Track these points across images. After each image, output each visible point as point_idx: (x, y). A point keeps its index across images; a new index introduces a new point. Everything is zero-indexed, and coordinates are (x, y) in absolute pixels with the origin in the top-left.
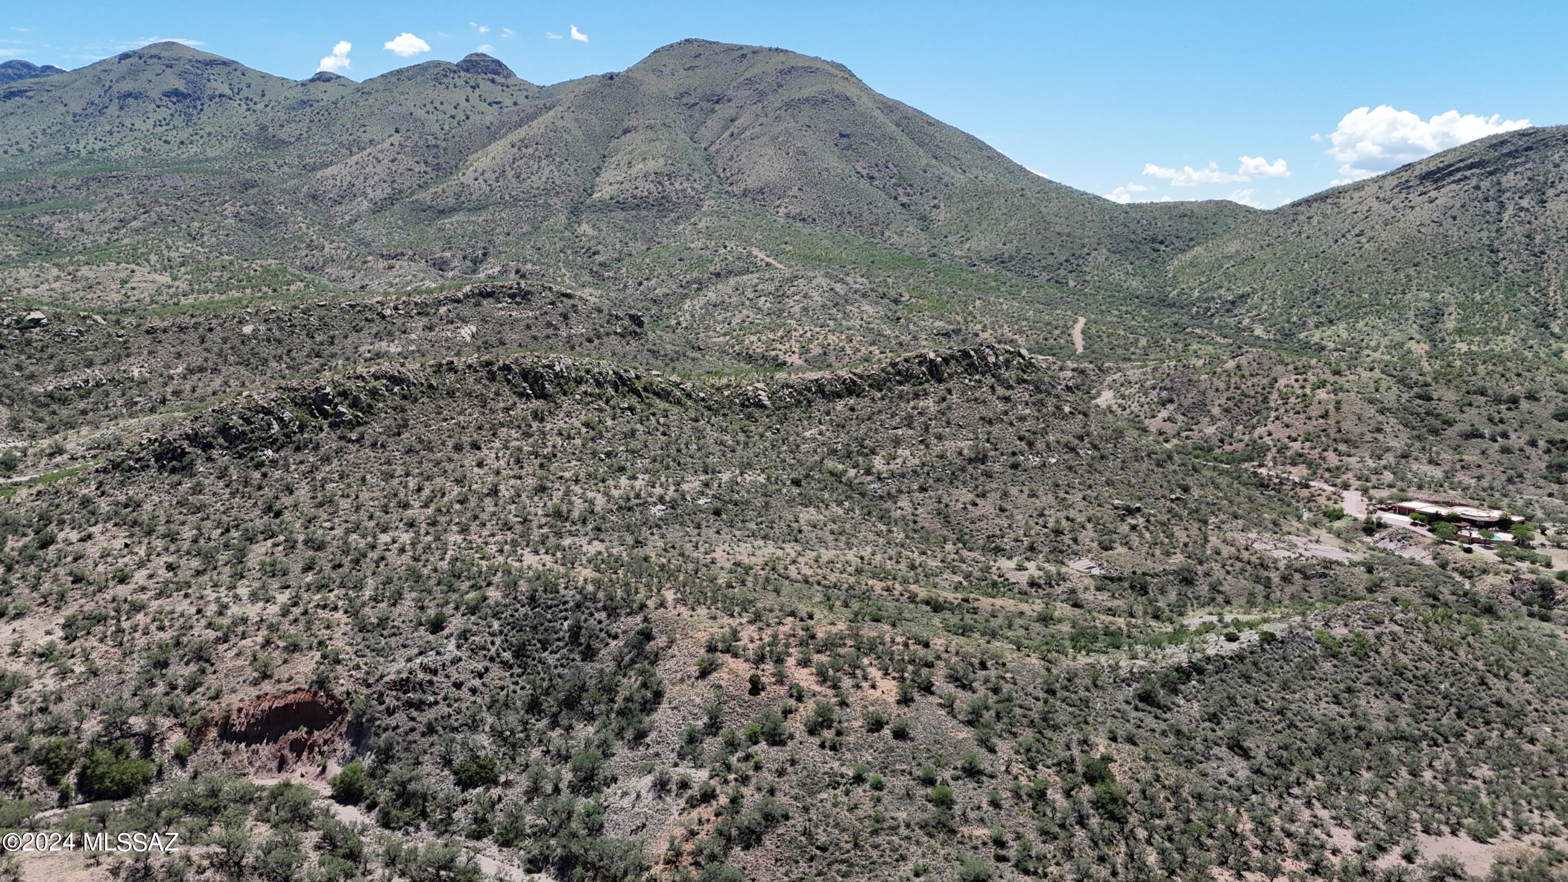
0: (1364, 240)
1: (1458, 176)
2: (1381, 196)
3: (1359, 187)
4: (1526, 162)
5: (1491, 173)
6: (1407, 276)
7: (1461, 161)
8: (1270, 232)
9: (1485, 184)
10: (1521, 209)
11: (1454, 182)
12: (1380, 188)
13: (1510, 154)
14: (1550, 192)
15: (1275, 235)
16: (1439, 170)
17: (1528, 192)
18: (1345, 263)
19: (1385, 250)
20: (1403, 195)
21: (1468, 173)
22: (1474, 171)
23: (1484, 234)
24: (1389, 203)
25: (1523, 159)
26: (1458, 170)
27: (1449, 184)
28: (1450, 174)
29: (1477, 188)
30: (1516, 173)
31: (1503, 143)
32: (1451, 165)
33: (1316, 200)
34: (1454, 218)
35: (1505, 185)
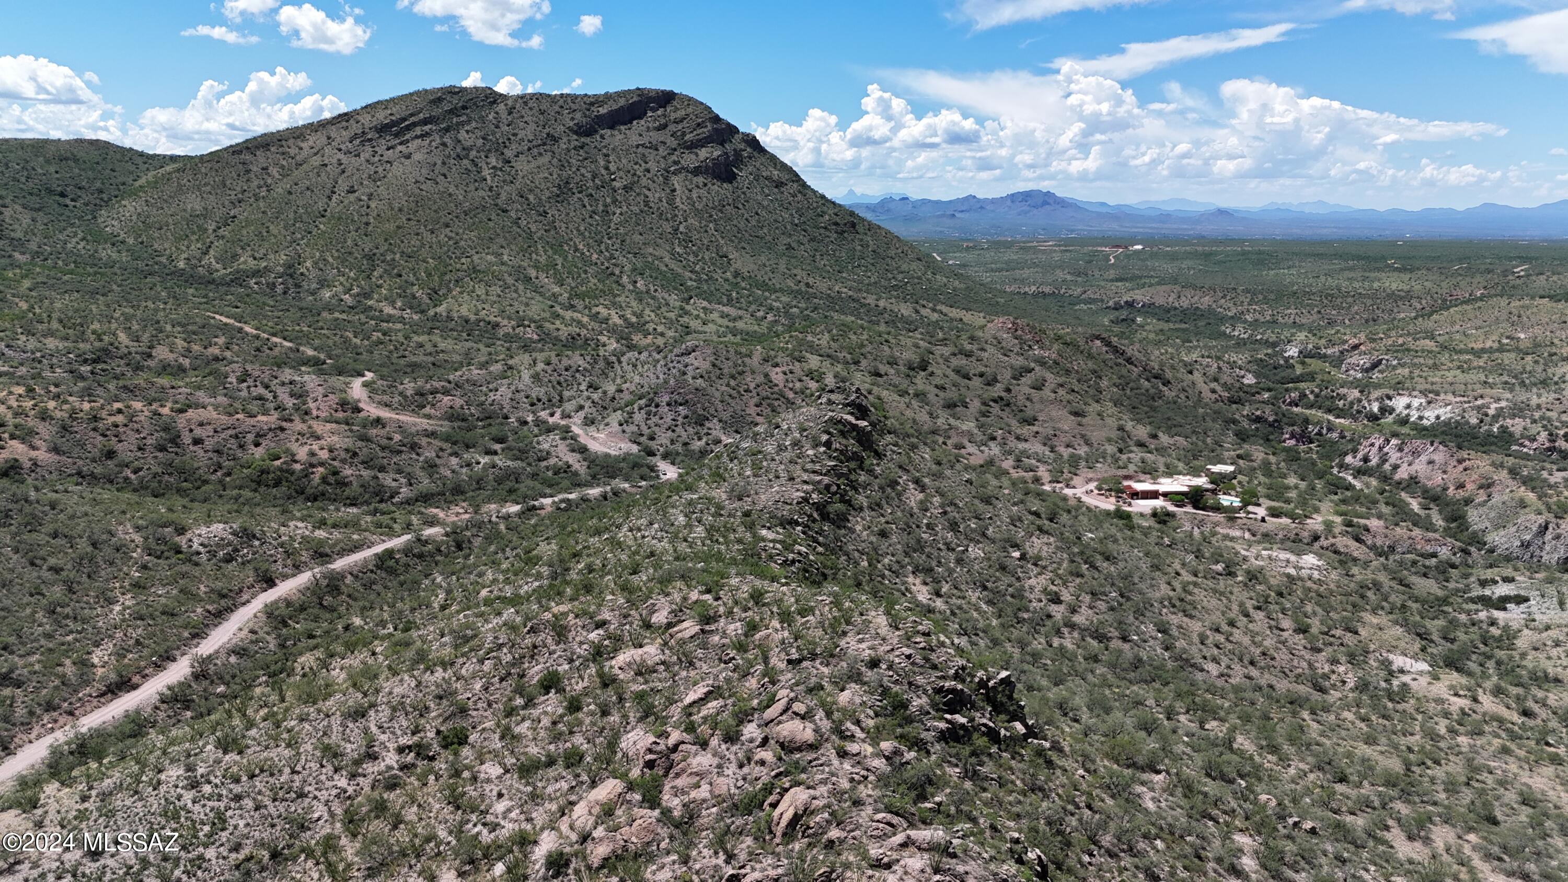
0: (364, 198)
1: (418, 131)
2: (343, 147)
3: (297, 134)
4: (469, 122)
5: (447, 130)
6: (450, 238)
7: (412, 115)
8: (228, 183)
9: (447, 140)
10: (494, 168)
11: (417, 137)
12: (329, 138)
13: (451, 111)
14: (509, 153)
15: (238, 189)
16: (394, 124)
17: (489, 150)
18: (367, 224)
19: (400, 210)
20: (368, 149)
21: (427, 128)
22: (429, 126)
23: (481, 193)
24: (358, 155)
25: (464, 118)
26: (414, 125)
27: (413, 139)
28: (408, 128)
29: (444, 145)
30: (467, 132)
31: (440, 100)
32: (404, 119)
33: (257, 148)
34: (445, 176)
35: (468, 144)
